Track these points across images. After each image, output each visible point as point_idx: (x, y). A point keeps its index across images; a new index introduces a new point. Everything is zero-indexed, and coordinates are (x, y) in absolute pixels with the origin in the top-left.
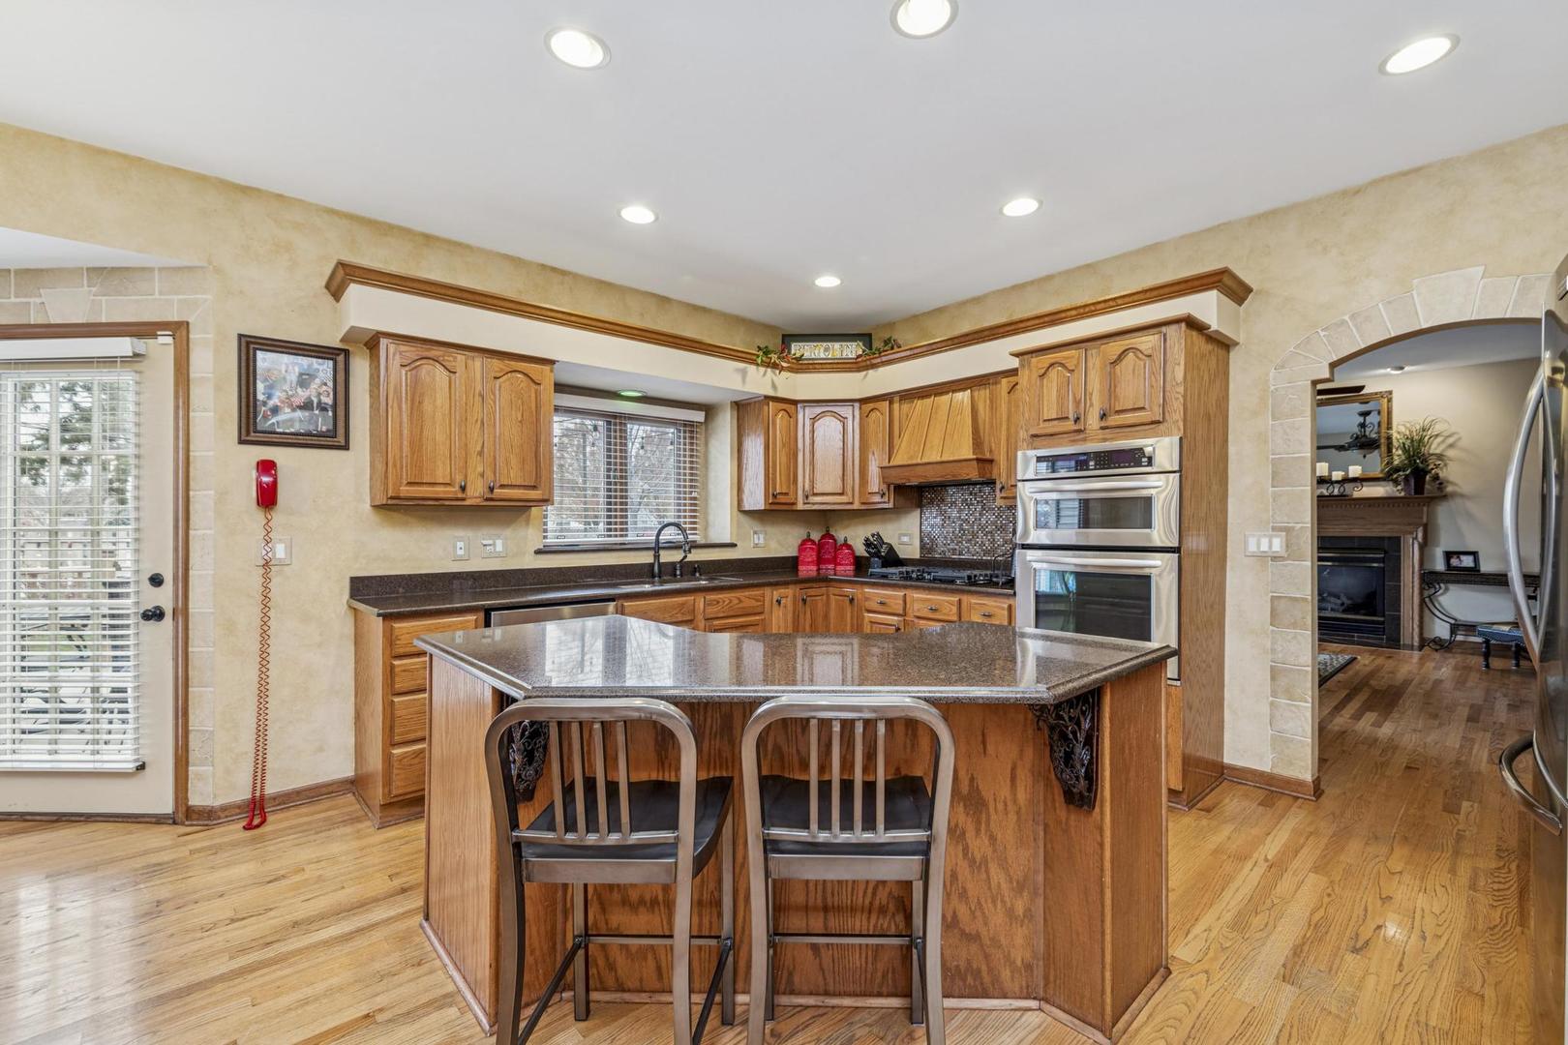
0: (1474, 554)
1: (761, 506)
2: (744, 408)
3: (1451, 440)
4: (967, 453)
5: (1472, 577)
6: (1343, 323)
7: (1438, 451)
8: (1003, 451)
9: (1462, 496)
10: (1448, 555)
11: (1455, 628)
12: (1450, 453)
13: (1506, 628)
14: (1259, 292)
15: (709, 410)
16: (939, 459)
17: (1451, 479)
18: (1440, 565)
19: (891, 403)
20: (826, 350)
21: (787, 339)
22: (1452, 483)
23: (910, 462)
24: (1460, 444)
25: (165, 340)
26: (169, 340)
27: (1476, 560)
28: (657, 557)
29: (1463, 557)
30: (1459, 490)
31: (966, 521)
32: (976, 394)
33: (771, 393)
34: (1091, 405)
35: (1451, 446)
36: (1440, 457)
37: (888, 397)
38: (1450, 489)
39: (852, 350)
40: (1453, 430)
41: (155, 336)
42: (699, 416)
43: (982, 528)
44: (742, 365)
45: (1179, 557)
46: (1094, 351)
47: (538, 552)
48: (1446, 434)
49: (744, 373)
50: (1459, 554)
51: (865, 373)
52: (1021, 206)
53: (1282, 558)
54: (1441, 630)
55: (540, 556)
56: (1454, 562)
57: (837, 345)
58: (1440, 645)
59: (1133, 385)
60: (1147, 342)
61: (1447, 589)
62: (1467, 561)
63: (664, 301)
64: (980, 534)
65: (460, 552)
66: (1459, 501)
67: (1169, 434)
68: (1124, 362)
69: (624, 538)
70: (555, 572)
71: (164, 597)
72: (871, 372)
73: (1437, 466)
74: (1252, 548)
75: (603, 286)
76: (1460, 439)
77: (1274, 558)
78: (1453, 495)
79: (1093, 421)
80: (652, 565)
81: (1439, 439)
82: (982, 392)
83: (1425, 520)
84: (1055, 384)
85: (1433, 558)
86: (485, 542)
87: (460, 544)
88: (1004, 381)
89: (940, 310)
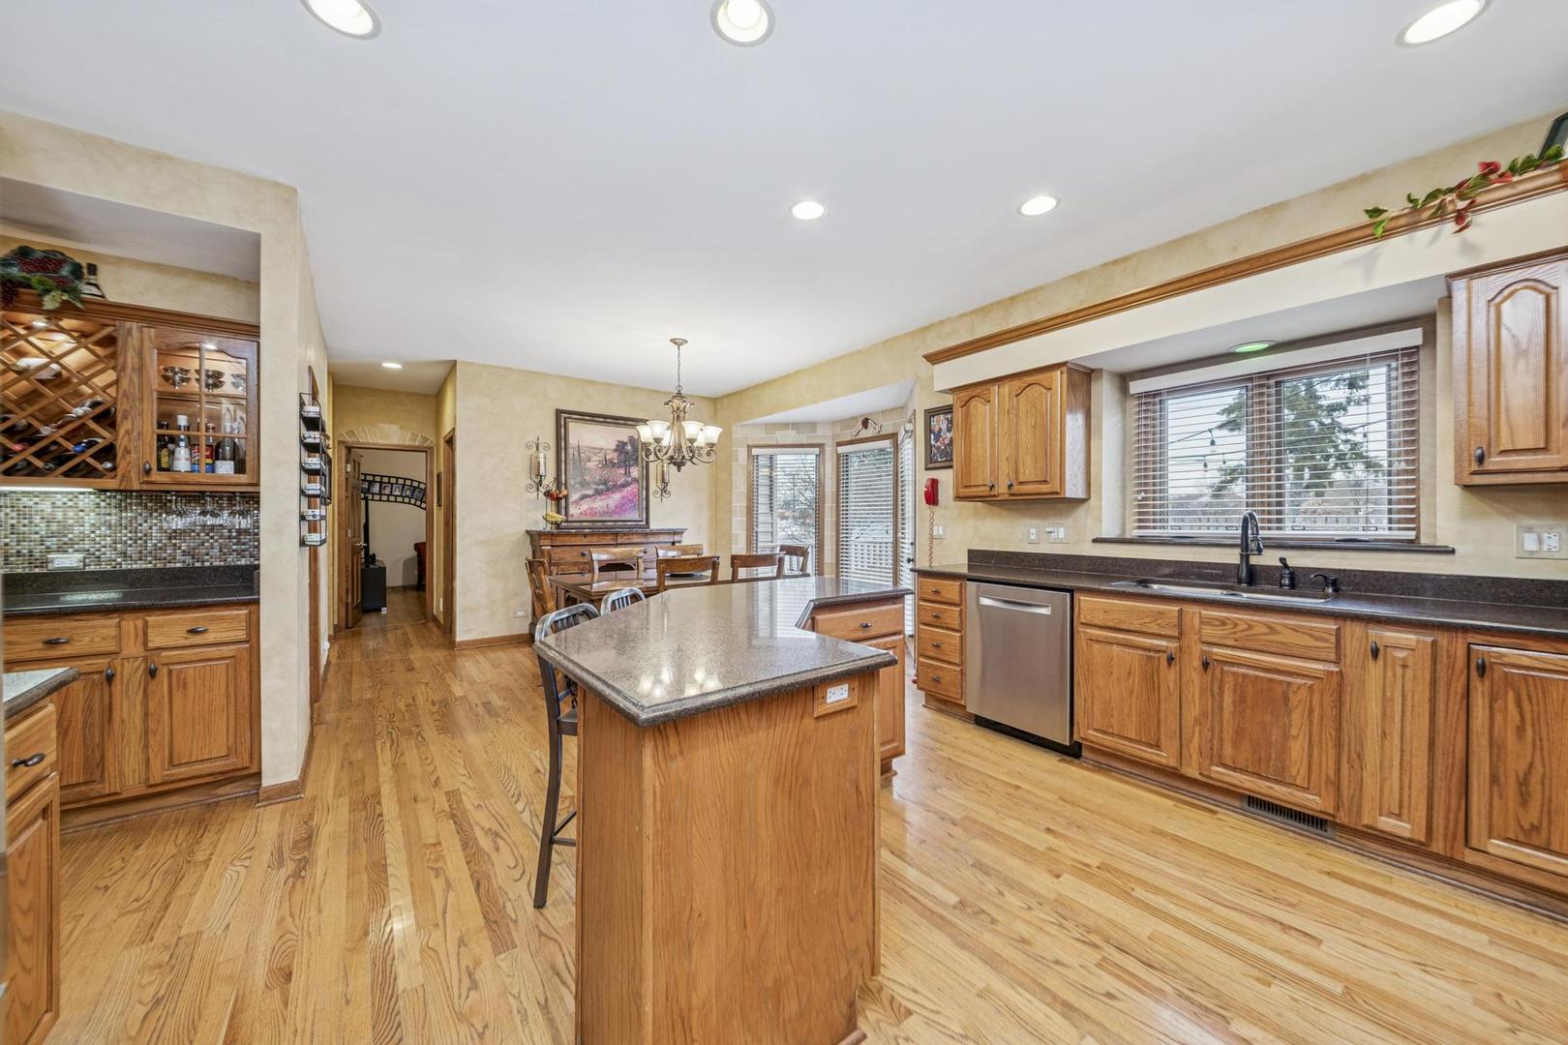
28: (1245, 556)
42: (1413, 337)
47: (1096, 541)
55: (1097, 545)
65: (1033, 537)
69: (1281, 532)
70: (1110, 562)
86: (1048, 530)
87: (1033, 531)
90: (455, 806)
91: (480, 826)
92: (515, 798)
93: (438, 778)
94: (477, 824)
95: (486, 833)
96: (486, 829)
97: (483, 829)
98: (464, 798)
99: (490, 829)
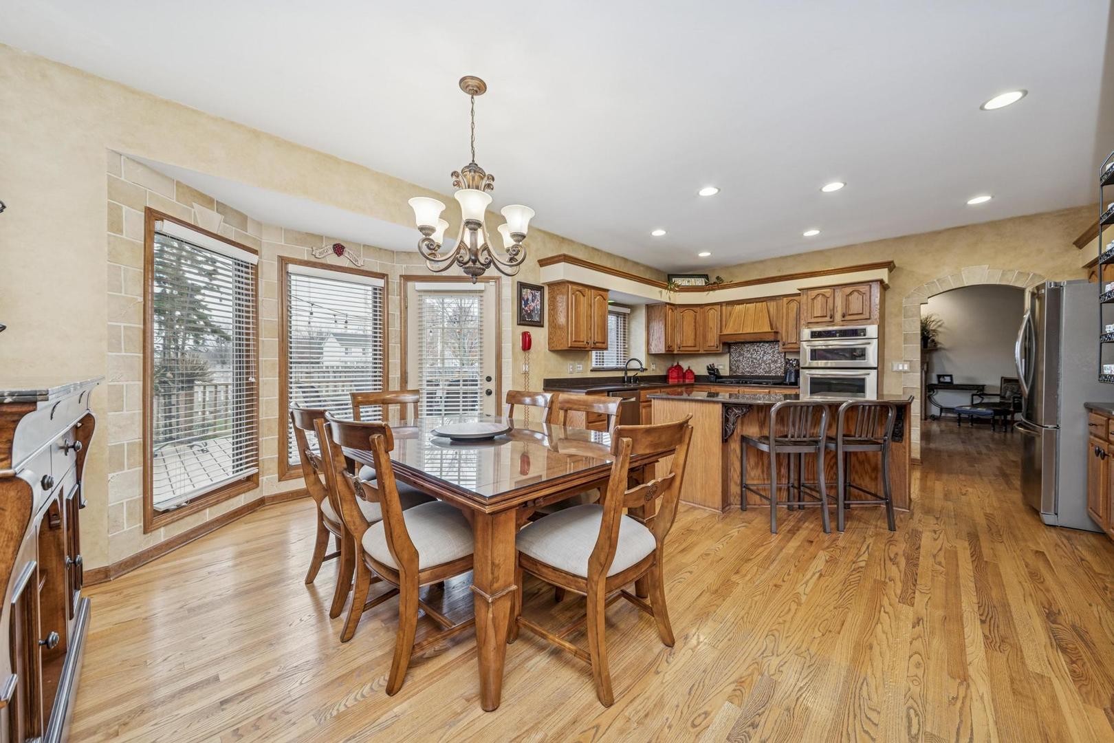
0: (951, 376)
1: (663, 351)
2: (651, 308)
3: (939, 323)
4: (767, 329)
5: (950, 386)
6: (933, 282)
7: (933, 328)
8: (784, 329)
9: (944, 349)
10: (939, 376)
11: (942, 409)
12: (939, 329)
13: (968, 408)
14: (899, 268)
15: (632, 307)
16: (752, 332)
17: (939, 341)
18: (935, 381)
19: (721, 306)
20: (688, 282)
21: (670, 277)
22: (940, 343)
23: (736, 333)
24: (943, 325)
25: (492, 283)
26: (493, 283)
27: (952, 379)
28: (626, 374)
29: (946, 377)
30: (943, 346)
31: (756, 359)
32: (769, 304)
33: (668, 301)
34: (837, 311)
35: (940, 326)
36: (934, 331)
37: (720, 304)
38: (939, 346)
39: (700, 282)
40: (940, 318)
41: (488, 282)
42: (627, 311)
43: (764, 362)
44: (661, 289)
45: (878, 372)
46: (838, 290)
47: (592, 371)
48: (937, 320)
49: (661, 292)
50: (944, 376)
51: (707, 293)
52: (812, 233)
53: (908, 372)
54: (935, 411)
55: (593, 373)
56: (942, 380)
57: (693, 279)
58: (934, 418)
59: (856, 304)
60: (864, 289)
61: (937, 392)
62: (948, 379)
63: (626, 260)
64: (763, 364)
65: (571, 370)
66: (943, 351)
67: (873, 324)
68: (853, 296)
70: (597, 379)
71: (492, 386)
72: (711, 292)
73: (933, 335)
74: (895, 369)
75: (610, 255)
76: (943, 323)
77: (905, 372)
78: (941, 349)
79: (838, 317)
80: (624, 377)
81: (934, 323)
82: (772, 303)
83: (927, 360)
84: (820, 303)
85: (931, 379)
86: (577, 366)
87: (571, 366)
88: (785, 299)
89: (741, 265)
90: (910, 591)
91: (899, 569)
92: (860, 569)
93: (914, 627)
94: (900, 572)
95: (897, 564)
96: (896, 566)
97: (898, 567)
98: (899, 592)
99: (893, 564)
